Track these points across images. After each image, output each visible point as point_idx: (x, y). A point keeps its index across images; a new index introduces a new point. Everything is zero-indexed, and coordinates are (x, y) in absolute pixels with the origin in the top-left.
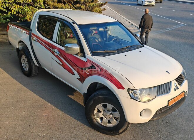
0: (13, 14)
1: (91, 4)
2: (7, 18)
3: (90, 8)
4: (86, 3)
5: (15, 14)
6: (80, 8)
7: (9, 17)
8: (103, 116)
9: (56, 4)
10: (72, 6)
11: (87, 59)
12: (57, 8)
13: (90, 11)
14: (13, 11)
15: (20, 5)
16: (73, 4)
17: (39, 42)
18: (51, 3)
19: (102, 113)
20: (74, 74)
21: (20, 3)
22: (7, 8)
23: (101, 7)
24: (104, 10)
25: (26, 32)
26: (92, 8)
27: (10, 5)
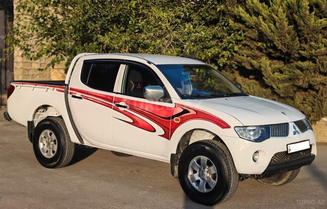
8: (199, 178)
11: (175, 103)
17: (87, 98)
19: (198, 173)
20: (155, 131)
25: (55, 89)
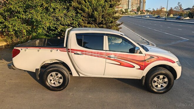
0: (58, 31)
1: (111, 24)
2: (55, 34)
3: (109, 27)
4: (107, 24)
5: (60, 31)
6: (102, 27)
7: (56, 33)
9: (86, 25)
10: (97, 26)
11: (145, 54)
12: (87, 27)
13: (110, 29)
14: (58, 30)
15: (63, 26)
16: (98, 25)
18: (83, 24)
20: (134, 67)
21: (64, 24)
22: (55, 27)
23: (118, 27)
24: (121, 28)
25: (59, 50)
26: (111, 27)
27: (57, 25)
